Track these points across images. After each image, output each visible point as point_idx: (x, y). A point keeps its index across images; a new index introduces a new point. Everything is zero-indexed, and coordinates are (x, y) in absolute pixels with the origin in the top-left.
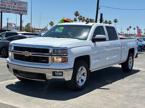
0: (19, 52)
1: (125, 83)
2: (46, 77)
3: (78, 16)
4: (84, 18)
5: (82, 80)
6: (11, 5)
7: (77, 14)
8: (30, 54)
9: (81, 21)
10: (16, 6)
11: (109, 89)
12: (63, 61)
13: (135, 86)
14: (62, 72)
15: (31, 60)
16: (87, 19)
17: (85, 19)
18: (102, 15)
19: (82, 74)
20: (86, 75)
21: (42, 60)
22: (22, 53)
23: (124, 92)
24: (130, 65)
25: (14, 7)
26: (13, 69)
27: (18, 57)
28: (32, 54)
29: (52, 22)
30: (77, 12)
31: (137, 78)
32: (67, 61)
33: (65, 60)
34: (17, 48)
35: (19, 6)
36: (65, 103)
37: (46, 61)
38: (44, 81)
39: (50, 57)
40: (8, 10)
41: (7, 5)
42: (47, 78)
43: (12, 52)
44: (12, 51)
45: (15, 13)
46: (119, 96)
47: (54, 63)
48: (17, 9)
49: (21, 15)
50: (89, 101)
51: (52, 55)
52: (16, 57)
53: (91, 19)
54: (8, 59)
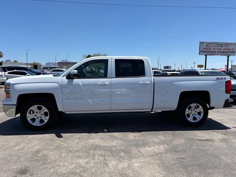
6: (216, 48)
10: (222, 48)
25: (220, 49)
35: (226, 48)
40: (213, 53)
41: (212, 48)
45: (221, 55)
48: (223, 51)
49: (228, 57)
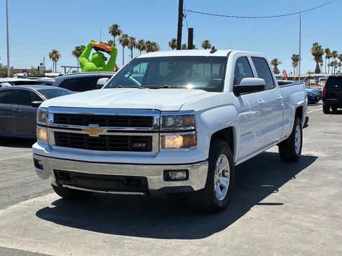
0: (71, 126)
1: (305, 187)
2: (147, 185)
3: (119, 35)
4: (133, 39)
5: (222, 188)
7: (115, 31)
8: (104, 131)
9: (126, 47)
11: (282, 204)
12: (186, 143)
13: (332, 193)
14: (187, 171)
15: (105, 145)
16: (141, 42)
17: (137, 41)
18: (191, 31)
19: (221, 172)
20: (228, 174)
21: (135, 145)
22: (81, 130)
23: (318, 208)
24: (297, 144)
26: (55, 171)
27: (67, 141)
28: (108, 131)
29: (55, 52)
30: (116, 26)
31: (323, 175)
32: (195, 144)
33: (190, 143)
34: (63, 118)
36: (206, 244)
37: (144, 145)
38: (142, 194)
39: (155, 137)
42: (150, 188)
43: (50, 127)
44: (48, 125)
46: (316, 219)
47: (164, 150)
50: (257, 235)
51: (160, 132)
52: (61, 141)
53: (149, 42)
54: (36, 146)
